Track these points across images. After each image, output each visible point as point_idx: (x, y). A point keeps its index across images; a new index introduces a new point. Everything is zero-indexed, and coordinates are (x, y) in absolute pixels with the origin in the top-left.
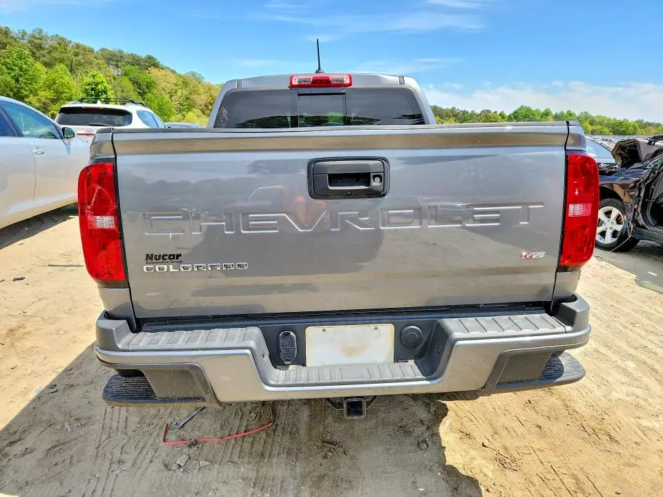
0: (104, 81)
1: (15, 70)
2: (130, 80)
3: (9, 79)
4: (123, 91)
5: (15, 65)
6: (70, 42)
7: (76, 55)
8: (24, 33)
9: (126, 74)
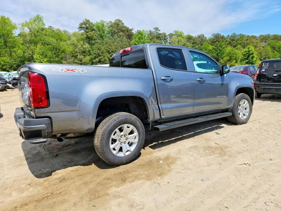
0: (253, 49)
1: (218, 51)
2: (271, 46)
3: (215, 55)
4: (266, 52)
5: (218, 49)
6: (245, 35)
7: (247, 40)
8: (229, 36)
9: (269, 45)
